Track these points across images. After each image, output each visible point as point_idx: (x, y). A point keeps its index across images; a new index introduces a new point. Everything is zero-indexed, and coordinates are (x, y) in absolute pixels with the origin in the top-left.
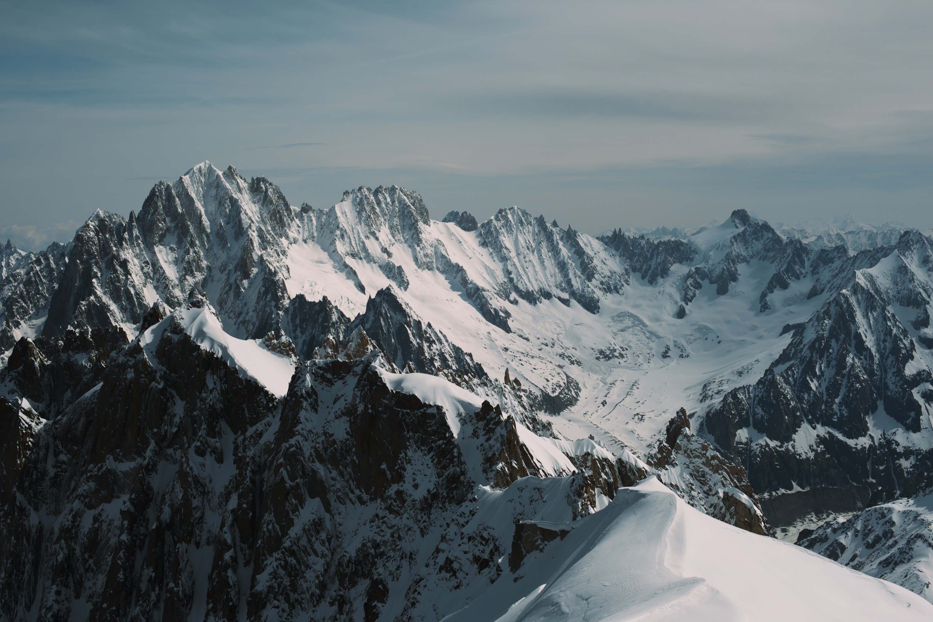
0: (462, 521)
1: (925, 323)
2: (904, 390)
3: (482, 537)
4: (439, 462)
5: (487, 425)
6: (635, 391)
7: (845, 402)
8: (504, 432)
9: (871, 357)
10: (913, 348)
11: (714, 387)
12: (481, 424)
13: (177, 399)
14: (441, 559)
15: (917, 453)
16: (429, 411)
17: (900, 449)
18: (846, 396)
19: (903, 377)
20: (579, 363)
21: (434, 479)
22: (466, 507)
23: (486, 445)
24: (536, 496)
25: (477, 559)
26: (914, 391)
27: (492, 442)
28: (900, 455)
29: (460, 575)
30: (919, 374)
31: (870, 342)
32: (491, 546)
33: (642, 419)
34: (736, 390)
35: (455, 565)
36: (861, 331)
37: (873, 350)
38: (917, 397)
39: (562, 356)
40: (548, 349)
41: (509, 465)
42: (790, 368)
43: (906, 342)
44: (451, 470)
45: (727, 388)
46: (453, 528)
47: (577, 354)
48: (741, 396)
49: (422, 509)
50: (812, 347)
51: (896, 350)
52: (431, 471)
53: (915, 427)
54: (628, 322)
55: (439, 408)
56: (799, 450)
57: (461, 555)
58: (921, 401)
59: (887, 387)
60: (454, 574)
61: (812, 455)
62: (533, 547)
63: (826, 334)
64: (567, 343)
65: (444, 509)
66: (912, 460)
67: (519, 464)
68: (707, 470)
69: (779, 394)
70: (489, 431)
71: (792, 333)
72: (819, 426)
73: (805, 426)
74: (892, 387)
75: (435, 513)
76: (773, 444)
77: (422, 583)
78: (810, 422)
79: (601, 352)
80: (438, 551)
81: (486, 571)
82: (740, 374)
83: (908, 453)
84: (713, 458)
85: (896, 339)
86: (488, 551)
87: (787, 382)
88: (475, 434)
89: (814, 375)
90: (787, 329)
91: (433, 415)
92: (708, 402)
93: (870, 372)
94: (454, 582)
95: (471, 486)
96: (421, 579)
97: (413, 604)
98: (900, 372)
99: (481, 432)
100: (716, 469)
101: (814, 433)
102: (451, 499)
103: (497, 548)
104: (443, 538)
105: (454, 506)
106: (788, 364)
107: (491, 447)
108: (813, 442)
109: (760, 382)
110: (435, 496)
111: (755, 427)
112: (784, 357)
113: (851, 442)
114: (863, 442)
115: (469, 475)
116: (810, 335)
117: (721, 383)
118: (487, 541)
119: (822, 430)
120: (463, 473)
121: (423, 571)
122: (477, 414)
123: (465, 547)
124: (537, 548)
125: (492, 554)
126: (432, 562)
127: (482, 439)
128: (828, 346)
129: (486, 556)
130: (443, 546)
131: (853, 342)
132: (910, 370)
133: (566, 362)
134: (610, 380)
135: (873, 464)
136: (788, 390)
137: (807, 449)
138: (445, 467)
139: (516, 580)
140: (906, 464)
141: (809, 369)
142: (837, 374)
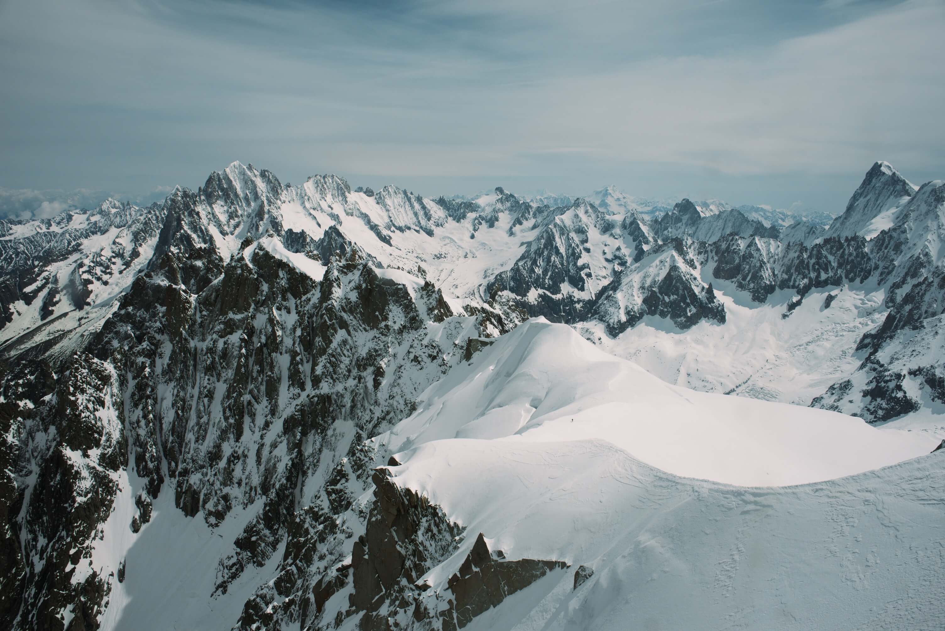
0: (420, 338)
1: (586, 241)
2: (577, 272)
3: (432, 346)
4: (405, 311)
5: (428, 293)
6: (453, 274)
7: (551, 278)
8: (437, 296)
9: (562, 257)
10: (581, 253)
11: (490, 272)
12: (424, 292)
13: (264, 283)
14: (412, 356)
15: (584, 301)
16: (399, 287)
17: (575, 300)
18: (551, 275)
19: (577, 266)
20: (425, 261)
21: (403, 319)
22: (421, 332)
23: (428, 302)
24: (458, 325)
25: (430, 356)
26: (582, 273)
27: (431, 301)
28: (575, 302)
29: (422, 363)
30: (584, 265)
31: (562, 250)
32: (437, 350)
33: (456, 287)
34: (501, 273)
35: (420, 359)
36: (558, 245)
37: (564, 254)
38: (583, 275)
39: (417, 257)
40: (410, 254)
41: (440, 311)
42: (525, 262)
43: (578, 250)
44: (412, 314)
45: (497, 272)
46: (416, 342)
47: (424, 257)
48: (503, 276)
49: (399, 333)
50: (535, 253)
51: (573, 254)
52: (402, 315)
53: (582, 289)
54: (447, 241)
55: (404, 285)
56: (530, 301)
57: (422, 354)
58: (585, 277)
59: (569, 271)
60: (419, 363)
61: (536, 303)
62: (477, 350)
63: (542, 247)
64: (419, 251)
65: (409, 333)
66: (581, 304)
67: (444, 311)
68: (509, 311)
69: (521, 274)
70: (429, 296)
71: (525, 245)
72: (539, 289)
73: (533, 289)
74: (572, 271)
75: (405, 335)
76: (519, 298)
77: (403, 368)
78: (535, 287)
79: (435, 255)
80: (409, 352)
81: (435, 361)
82: (502, 265)
83: (579, 301)
84: (512, 305)
85: (574, 249)
86: (435, 351)
87: (524, 269)
88: (422, 297)
89: (537, 265)
90: (522, 244)
91: (401, 289)
92: (487, 279)
93: (562, 264)
94: (419, 367)
95: (421, 322)
96: (401, 366)
97: (399, 378)
98: (575, 264)
99: (425, 296)
100: (513, 311)
101: (537, 292)
102: (412, 328)
103: (440, 351)
104: (411, 346)
105: (414, 332)
106: (524, 261)
107: (431, 303)
108: (536, 297)
109: (512, 269)
110: (404, 327)
111: (510, 290)
112: (522, 258)
113: (554, 297)
114: (559, 297)
115: (420, 317)
116: (534, 248)
117: (493, 270)
118: (435, 347)
119: (541, 291)
120: (417, 316)
121: (402, 363)
122: (422, 288)
123: (424, 350)
124: (479, 350)
125: (438, 353)
126: (406, 358)
127: (426, 300)
128: (543, 252)
129: (435, 354)
130: (411, 350)
131: (554, 250)
132: (580, 263)
133: (419, 260)
134: (440, 269)
135: (563, 306)
136: (524, 272)
137: (534, 300)
138: (408, 313)
139: (469, 365)
140: (578, 306)
141: (534, 262)
142: (547, 265)
